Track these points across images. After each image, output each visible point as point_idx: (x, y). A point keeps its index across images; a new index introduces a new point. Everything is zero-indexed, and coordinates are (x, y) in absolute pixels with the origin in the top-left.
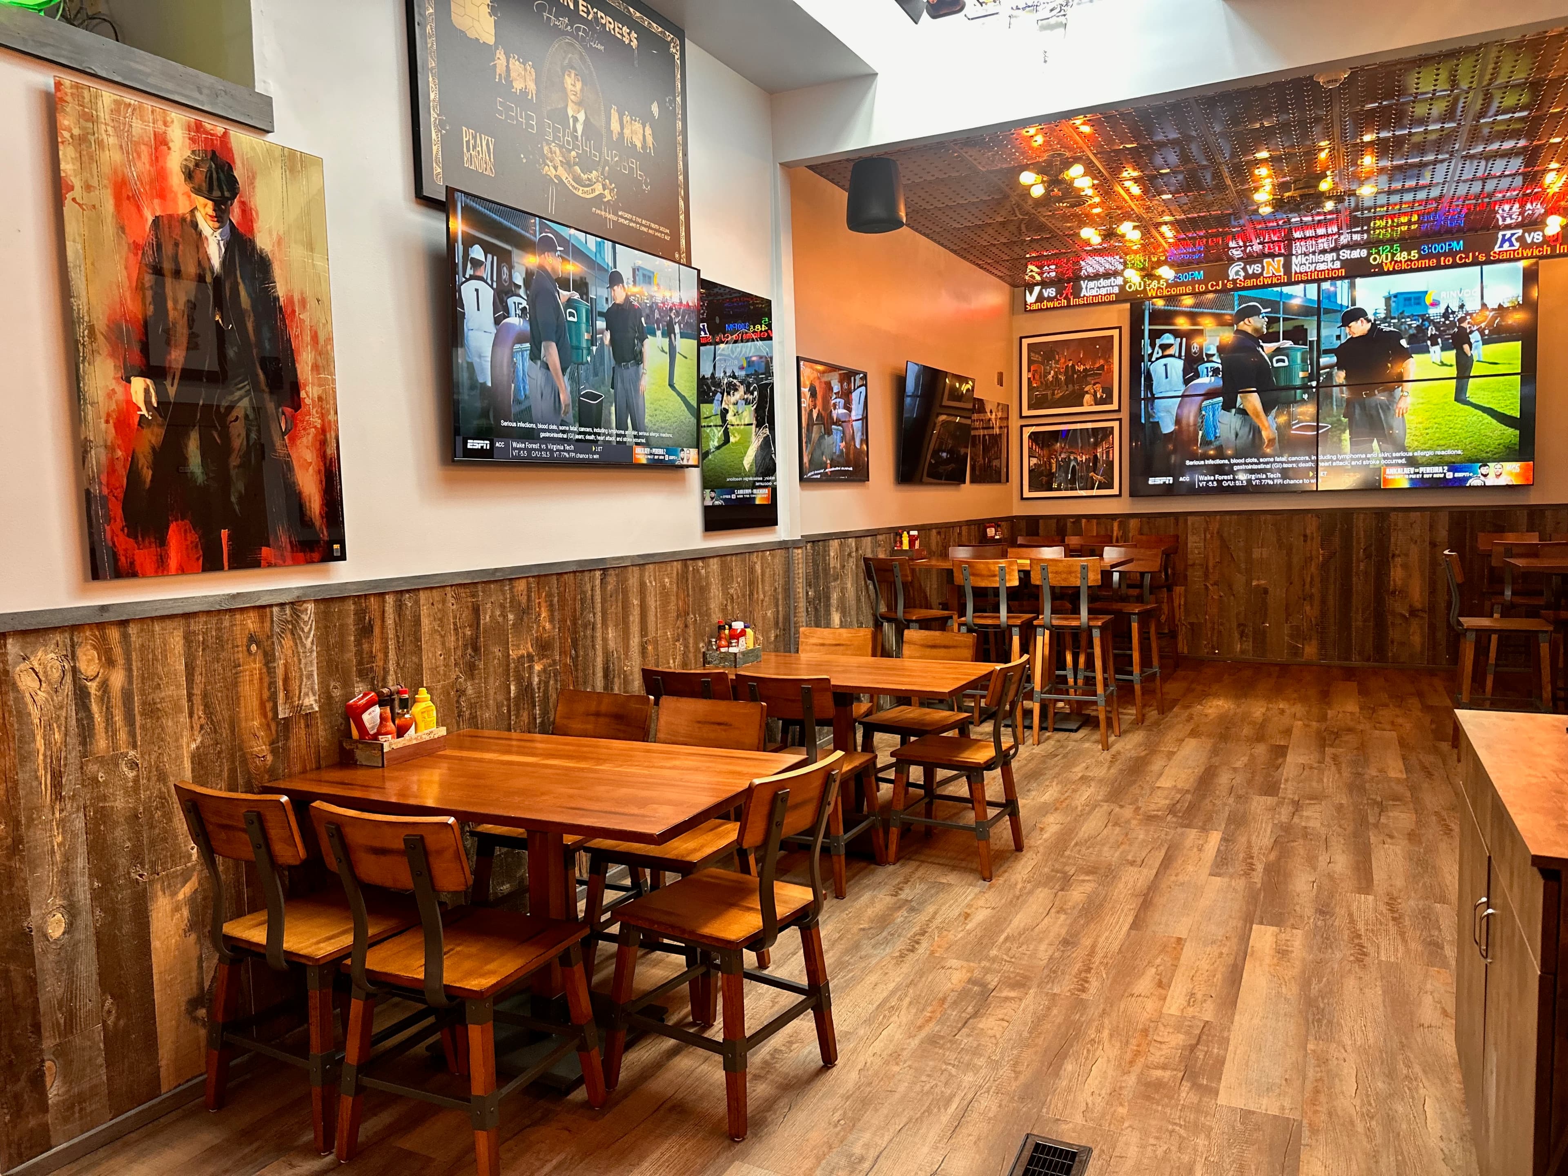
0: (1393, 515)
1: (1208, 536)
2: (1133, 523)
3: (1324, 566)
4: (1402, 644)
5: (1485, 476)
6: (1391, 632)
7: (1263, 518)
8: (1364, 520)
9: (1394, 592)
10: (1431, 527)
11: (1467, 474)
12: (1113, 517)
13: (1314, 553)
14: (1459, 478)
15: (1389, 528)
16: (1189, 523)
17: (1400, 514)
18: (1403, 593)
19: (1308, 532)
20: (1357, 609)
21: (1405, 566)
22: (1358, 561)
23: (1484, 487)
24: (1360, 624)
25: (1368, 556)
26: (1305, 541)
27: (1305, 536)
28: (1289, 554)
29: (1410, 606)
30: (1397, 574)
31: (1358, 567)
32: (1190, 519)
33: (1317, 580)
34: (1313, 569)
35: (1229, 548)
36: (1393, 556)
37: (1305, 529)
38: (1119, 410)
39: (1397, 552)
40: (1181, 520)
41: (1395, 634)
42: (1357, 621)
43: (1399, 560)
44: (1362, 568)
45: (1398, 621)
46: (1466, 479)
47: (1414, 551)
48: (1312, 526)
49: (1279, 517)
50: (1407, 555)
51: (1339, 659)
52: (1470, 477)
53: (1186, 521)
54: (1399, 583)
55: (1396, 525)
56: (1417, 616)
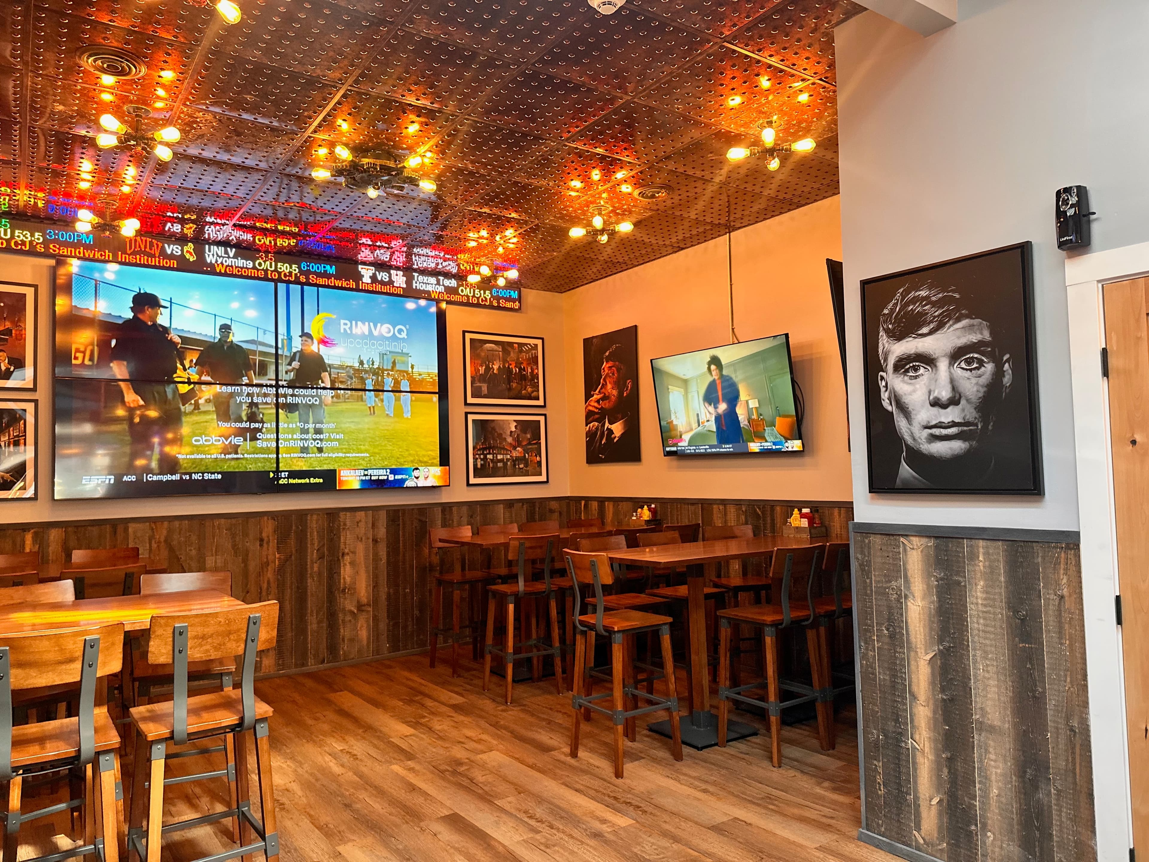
0: (342, 514)
1: (154, 545)
2: (54, 535)
3: (281, 571)
4: (352, 640)
5: (417, 478)
6: (342, 631)
7: (216, 523)
8: (317, 521)
9: (344, 591)
10: (373, 525)
11: (404, 477)
12: (24, 527)
13: (270, 557)
14: (398, 480)
15: (339, 527)
16: (130, 530)
17: (348, 514)
18: (352, 589)
19: (264, 535)
20: (312, 611)
21: (352, 563)
22: (312, 563)
23: (417, 488)
24: (315, 626)
25: (321, 557)
26: (261, 545)
27: (262, 540)
28: (245, 561)
29: (358, 602)
30: (346, 572)
31: (312, 568)
32: (132, 527)
33: (274, 585)
34: (270, 574)
35: (179, 559)
36: (343, 554)
37: (261, 533)
38: (34, 389)
39: (346, 551)
40: (120, 529)
41: (345, 632)
42: (313, 623)
43: (347, 559)
44: (316, 569)
45: (348, 618)
46: (403, 481)
47: (360, 548)
48: (268, 528)
49: (234, 521)
50: (354, 553)
51: (296, 666)
52: (406, 480)
53: (126, 530)
54: (348, 580)
55: (345, 524)
56: (363, 611)
